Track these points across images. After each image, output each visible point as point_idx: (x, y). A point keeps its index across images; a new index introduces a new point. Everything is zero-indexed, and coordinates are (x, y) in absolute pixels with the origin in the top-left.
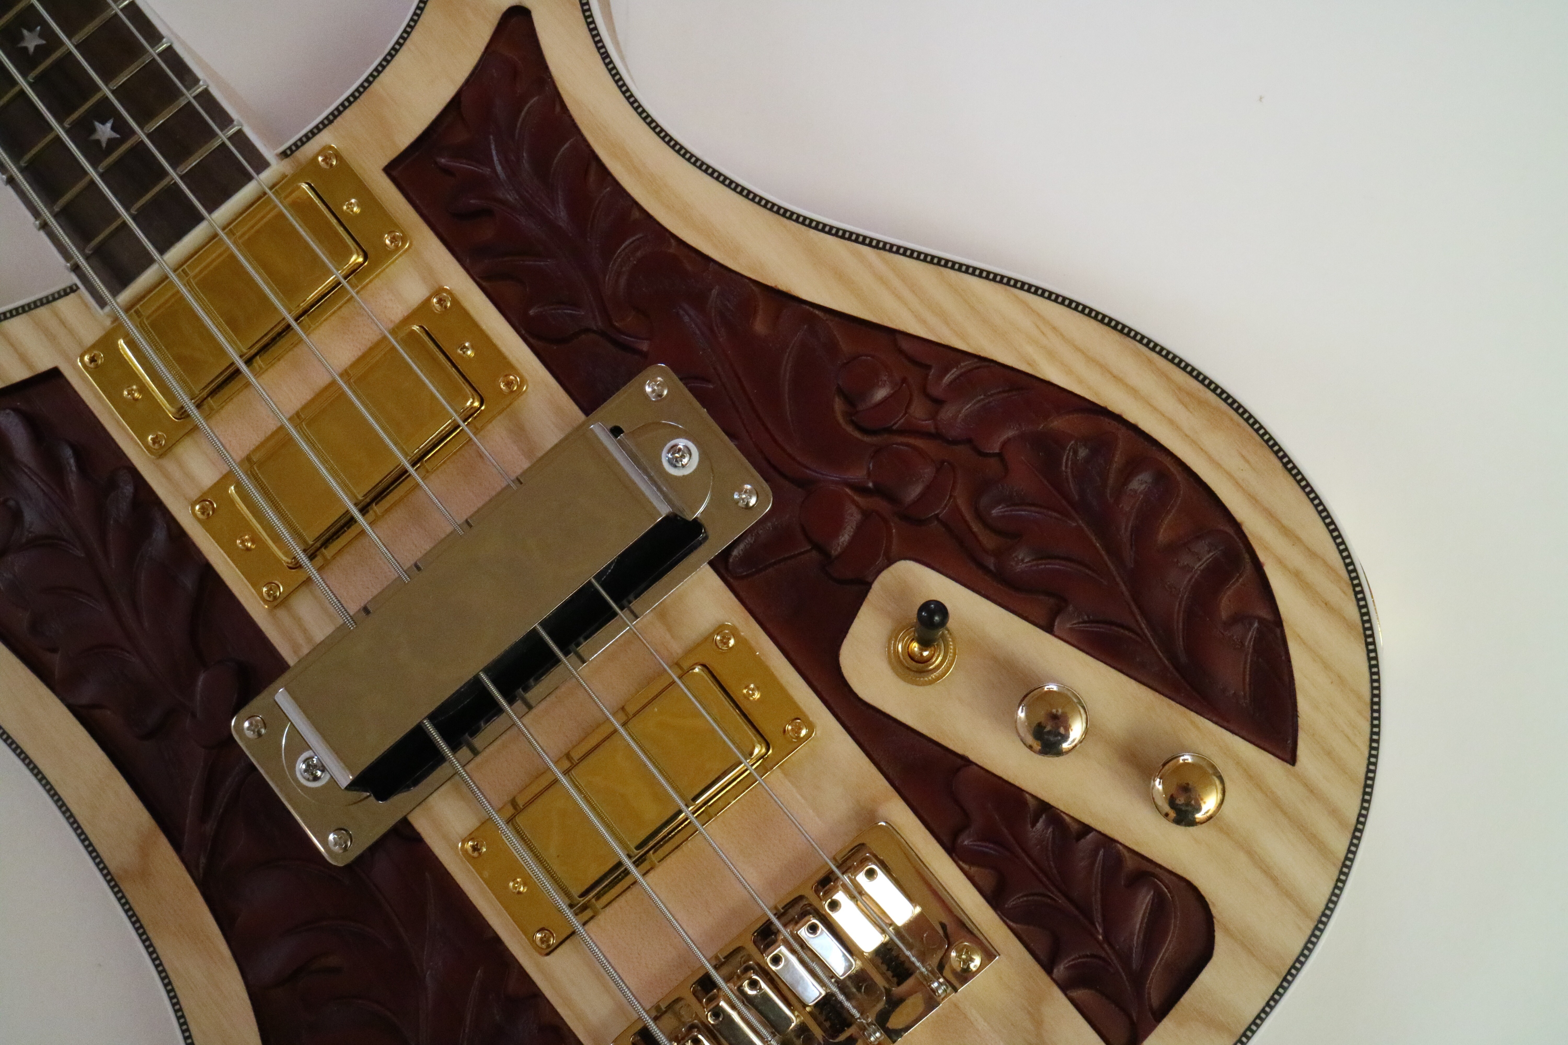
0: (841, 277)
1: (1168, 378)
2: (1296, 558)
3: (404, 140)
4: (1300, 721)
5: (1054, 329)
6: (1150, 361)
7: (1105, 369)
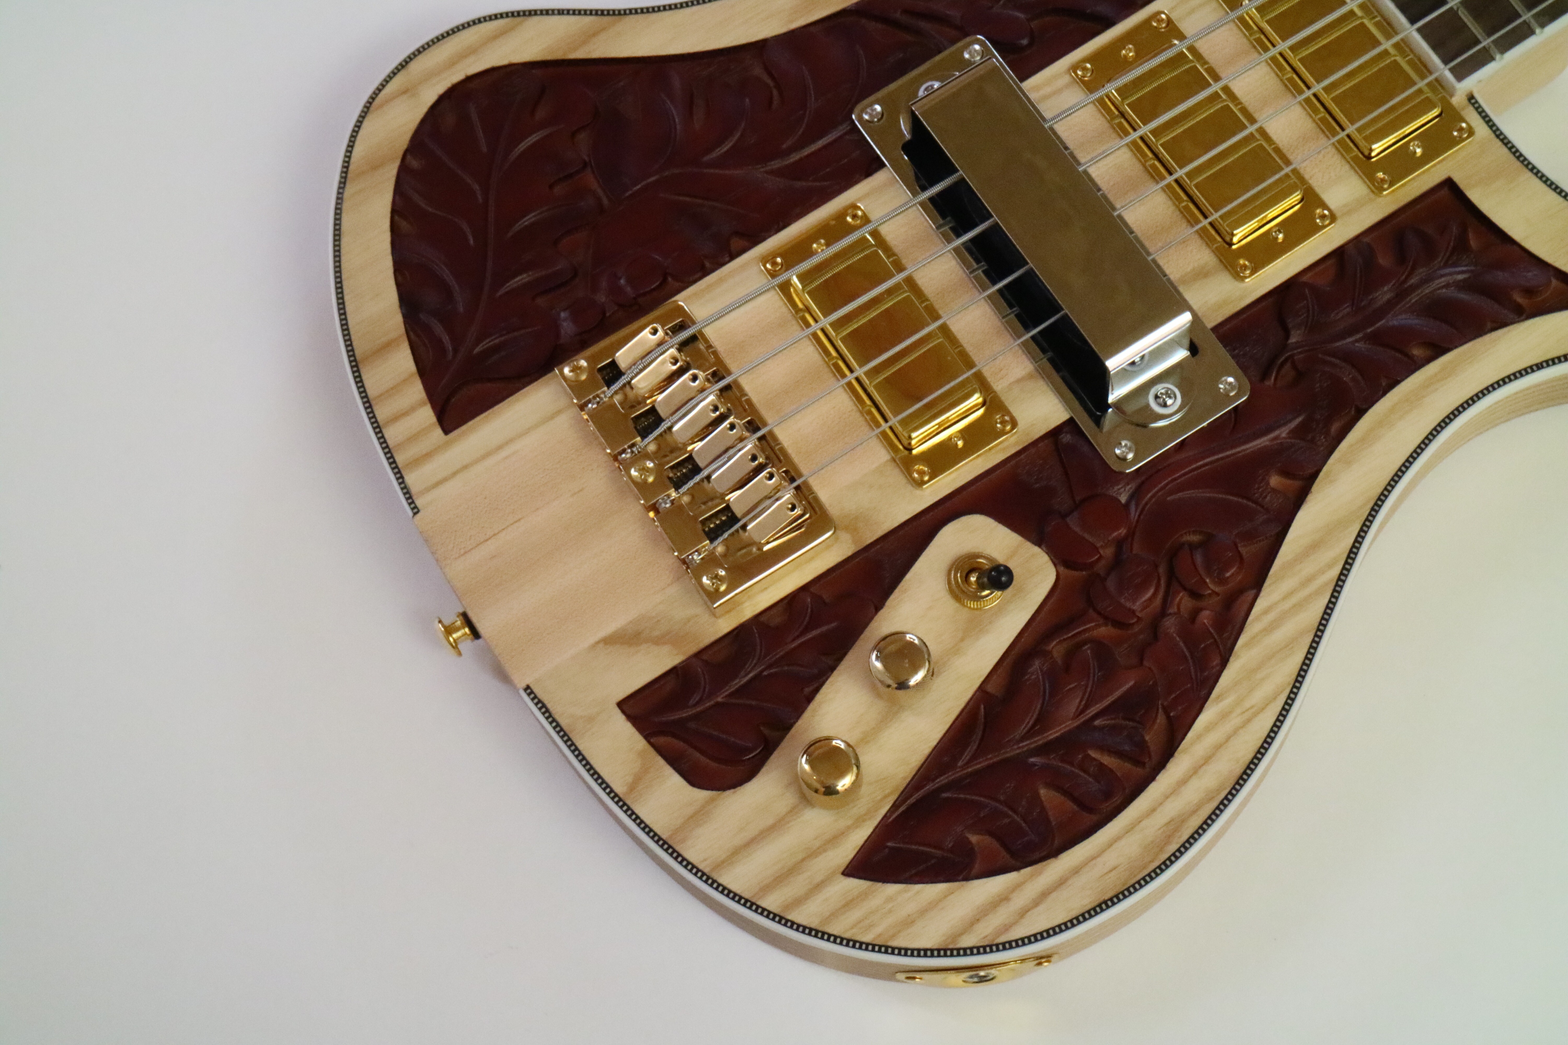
0: (1314, 547)
1: (1194, 812)
2: (1020, 900)
3: (1475, 196)
4: (880, 884)
5: (1249, 721)
6: (1211, 799)
7: (1207, 760)
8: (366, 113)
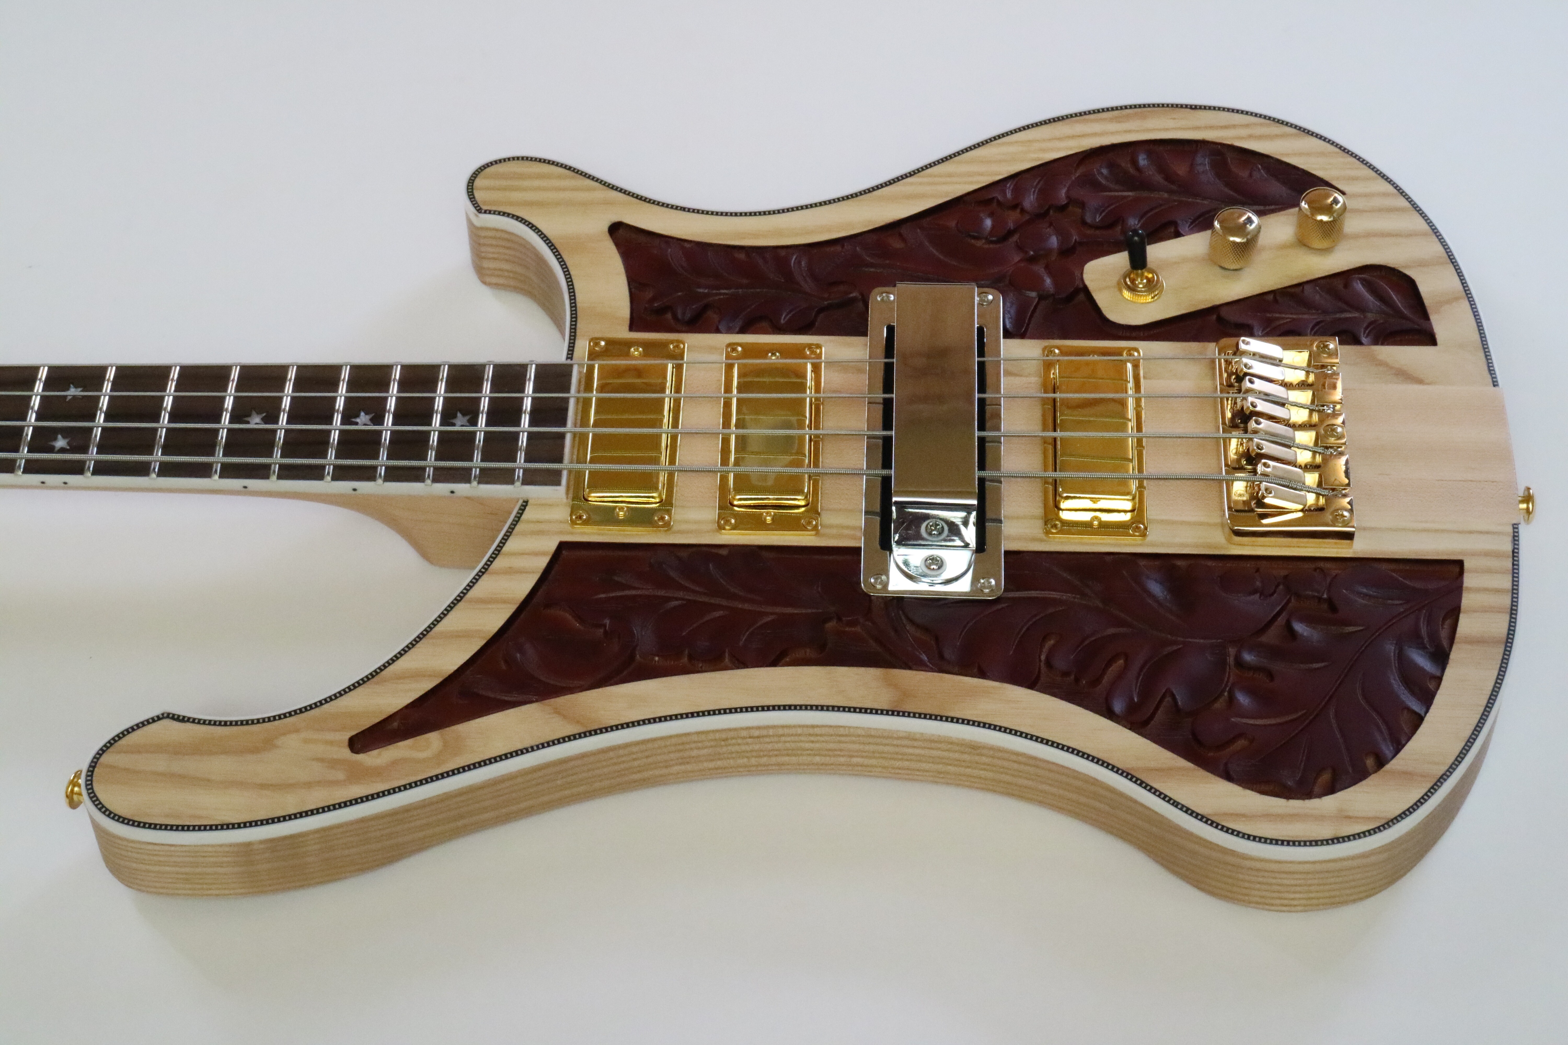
0: (911, 198)
1: (1102, 120)
2: (1243, 132)
3: (625, 313)
6: (1086, 120)
8: (1392, 820)
